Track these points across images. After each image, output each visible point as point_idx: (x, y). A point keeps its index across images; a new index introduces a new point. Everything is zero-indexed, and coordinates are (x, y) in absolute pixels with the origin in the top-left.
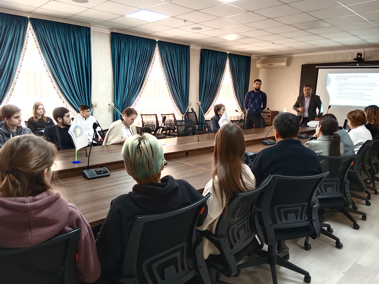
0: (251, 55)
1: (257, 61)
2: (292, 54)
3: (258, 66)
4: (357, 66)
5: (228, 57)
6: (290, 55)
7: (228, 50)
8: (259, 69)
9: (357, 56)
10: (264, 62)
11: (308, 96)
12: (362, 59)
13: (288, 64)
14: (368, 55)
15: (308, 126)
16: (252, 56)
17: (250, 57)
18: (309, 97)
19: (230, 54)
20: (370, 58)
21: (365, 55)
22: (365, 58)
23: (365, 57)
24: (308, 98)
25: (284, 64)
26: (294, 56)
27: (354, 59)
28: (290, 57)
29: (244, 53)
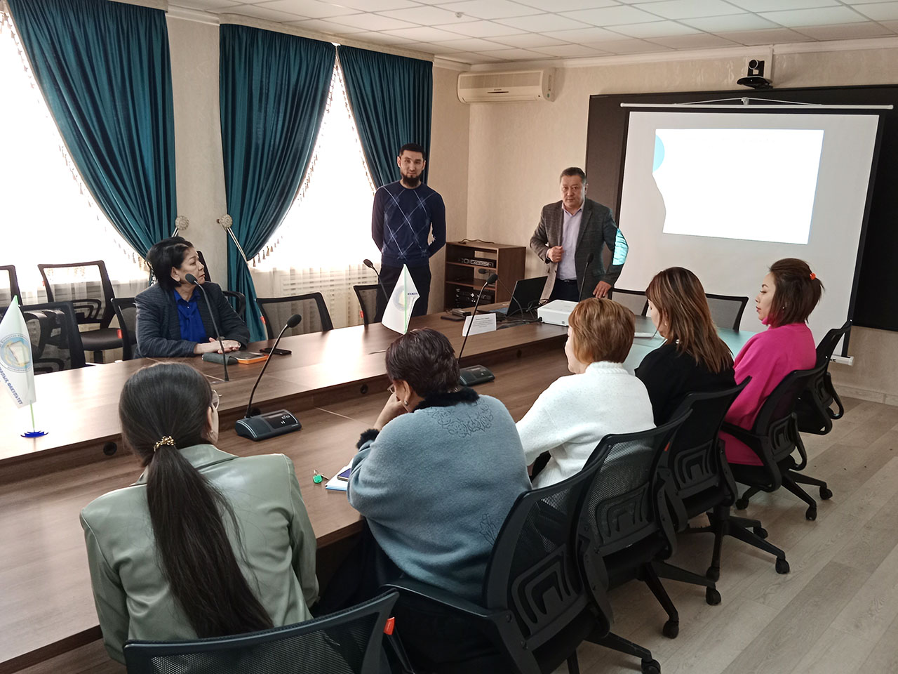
0: (433, 55)
1: (460, 76)
2: (562, 58)
3: (464, 93)
4: (742, 103)
5: (337, 59)
6: (555, 62)
7: (334, 35)
8: (467, 104)
9: (750, 72)
10: (479, 82)
11: (573, 207)
12: (765, 81)
13: (551, 92)
14: (783, 66)
15: (541, 318)
16: (435, 60)
17: (431, 63)
18: (576, 211)
19: (343, 49)
20: (788, 78)
21: (776, 70)
22: (775, 81)
23: (776, 75)
24: (574, 215)
25: (537, 91)
26: (570, 64)
27: (740, 82)
28: (556, 69)
29: (399, 48)
